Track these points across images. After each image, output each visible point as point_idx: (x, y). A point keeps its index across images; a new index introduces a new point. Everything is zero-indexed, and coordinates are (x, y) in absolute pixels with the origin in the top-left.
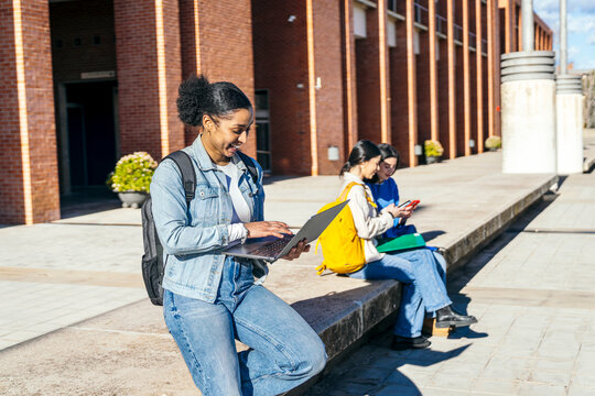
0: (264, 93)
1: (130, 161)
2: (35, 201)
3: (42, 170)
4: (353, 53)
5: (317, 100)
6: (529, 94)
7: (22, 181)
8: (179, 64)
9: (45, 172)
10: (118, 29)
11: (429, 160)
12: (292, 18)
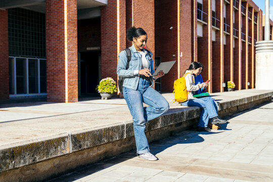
0: (159, 58)
1: (105, 81)
2: (69, 94)
3: (72, 82)
4: (197, 43)
5: (180, 61)
6: (267, 58)
7: (65, 86)
8: (125, 44)
9: (73, 83)
10: (102, 30)
11: (229, 89)
12: (171, 28)
